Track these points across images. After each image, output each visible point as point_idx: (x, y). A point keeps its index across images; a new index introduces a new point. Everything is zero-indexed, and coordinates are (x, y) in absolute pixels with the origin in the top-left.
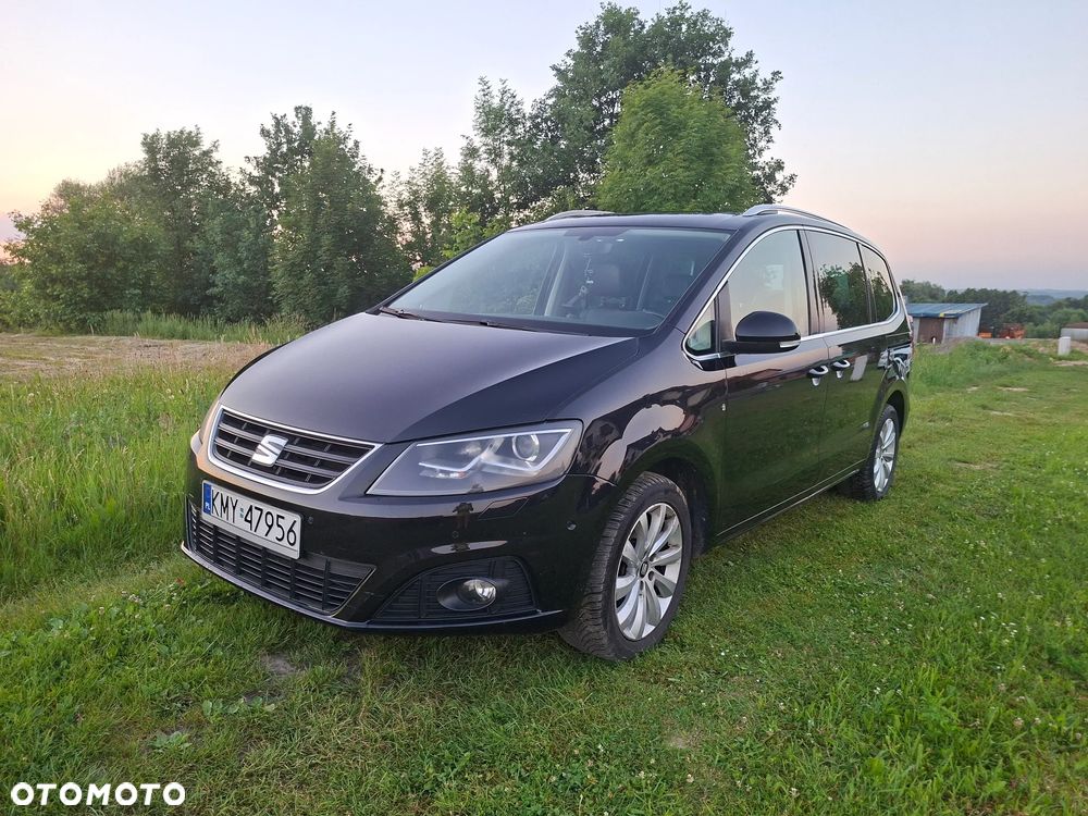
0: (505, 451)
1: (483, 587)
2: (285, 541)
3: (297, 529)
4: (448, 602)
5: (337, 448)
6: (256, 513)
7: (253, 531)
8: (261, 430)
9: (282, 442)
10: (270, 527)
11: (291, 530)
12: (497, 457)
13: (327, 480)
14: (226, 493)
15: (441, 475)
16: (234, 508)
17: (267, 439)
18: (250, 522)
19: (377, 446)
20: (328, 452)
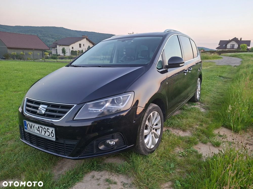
0: (113, 102)
1: (111, 142)
2: (50, 136)
3: (54, 132)
4: (102, 147)
5: (63, 107)
6: (41, 128)
7: (40, 134)
8: (39, 103)
9: (46, 107)
10: (45, 132)
11: (52, 133)
12: (111, 104)
13: (61, 117)
14: (31, 123)
15: (95, 112)
16: (34, 127)
17: (41, 106)
18: (39, 131)
19: (75, 105)
20: (61, 108)
